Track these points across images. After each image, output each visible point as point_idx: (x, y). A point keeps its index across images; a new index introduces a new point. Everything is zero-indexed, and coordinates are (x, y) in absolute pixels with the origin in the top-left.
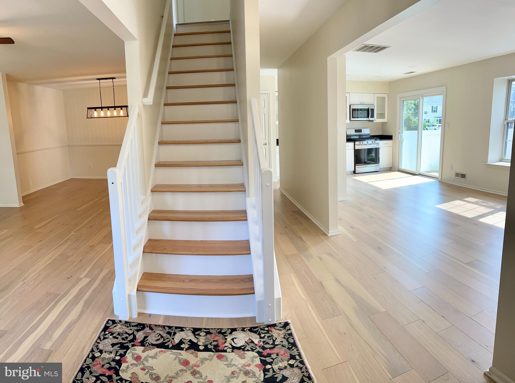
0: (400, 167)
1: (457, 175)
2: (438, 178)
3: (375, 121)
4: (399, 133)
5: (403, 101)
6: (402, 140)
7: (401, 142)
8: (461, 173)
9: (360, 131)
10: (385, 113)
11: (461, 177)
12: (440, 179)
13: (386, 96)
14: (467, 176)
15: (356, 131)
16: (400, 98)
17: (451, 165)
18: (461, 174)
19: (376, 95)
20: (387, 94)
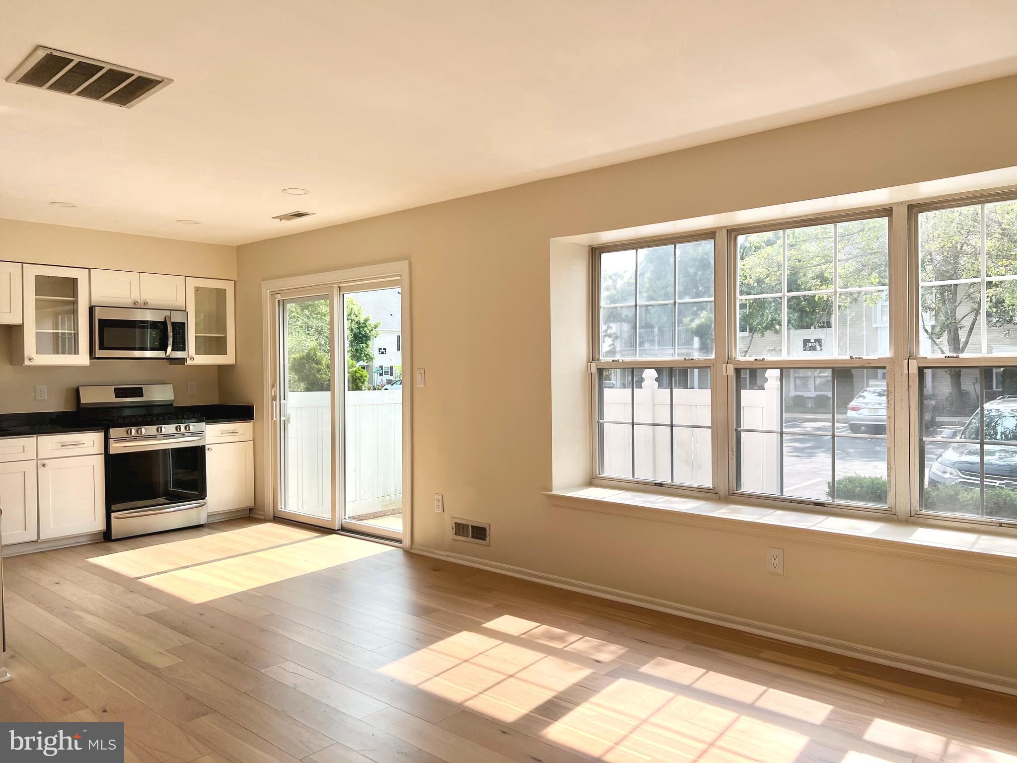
0: (279, 506)
1: (460, 529)
2: (400, 541)
3: (189, 362)
4: (274, 399)
5: (282, 304)
6: (283, 418)
7: (281, 427)
8: (470, 524)
9: (138, 392)
10: (226, 337)
11: (472, 537)
12: (407, 542)
13: (229, 287)
14: (492, 533)
15: (120, 393)
16: (273, 294)
17: (440, 498)
18: (473, 527)
19: (192, 283)
20: (233, 282)
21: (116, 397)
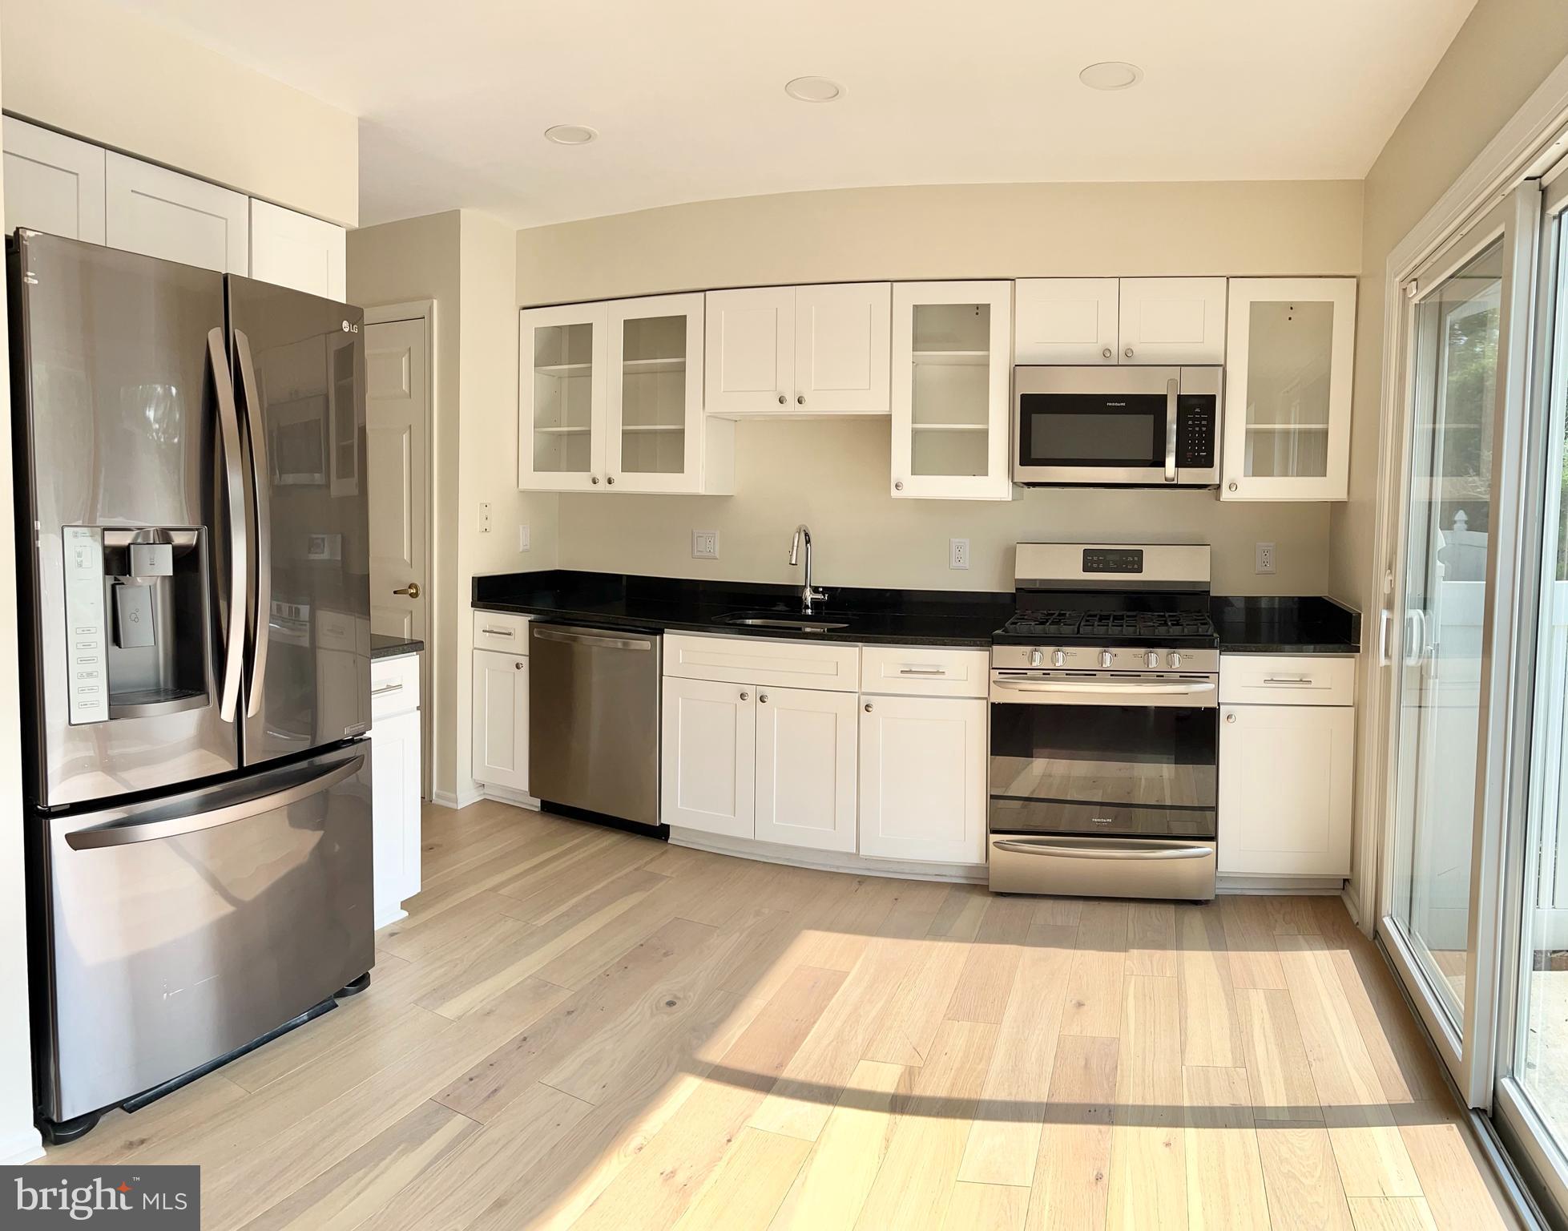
3: (1226, 495)
6: (1407, 661)
9: (1132, 560)
10: (1327, 430)
13: (1341, 295)
15: (1094, 562)
16: (1404, 286)
19: (1246, 293)
20: (1355, 280)
21: (1085, 570)
